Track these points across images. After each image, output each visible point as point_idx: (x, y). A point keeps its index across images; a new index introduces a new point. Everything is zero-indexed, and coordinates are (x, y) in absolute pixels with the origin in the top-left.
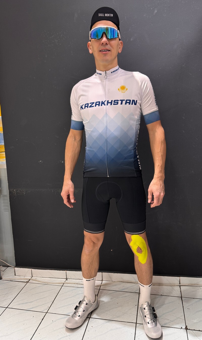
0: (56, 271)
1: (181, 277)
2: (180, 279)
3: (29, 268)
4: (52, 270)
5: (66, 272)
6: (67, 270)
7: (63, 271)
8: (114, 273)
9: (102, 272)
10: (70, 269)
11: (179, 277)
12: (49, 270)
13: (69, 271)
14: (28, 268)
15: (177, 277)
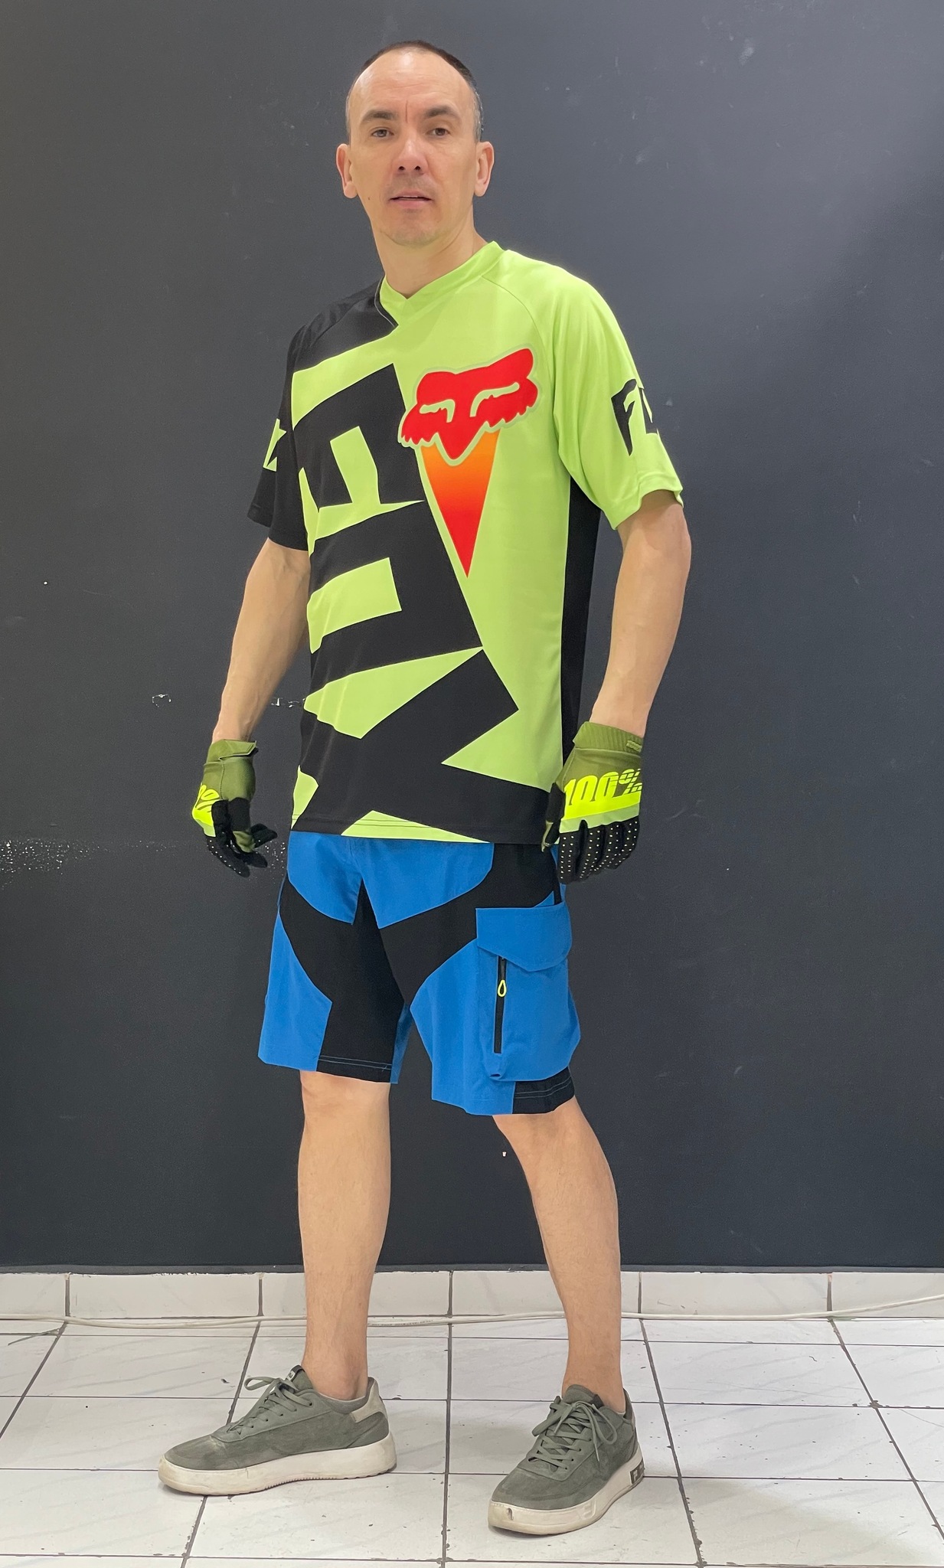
1: (834, 1273)
2: (829, 1285)
3: (56, 1273)
5: (260, 1281)
6: (264, 1271)
7: (247, 1275)
9: (449, 1270)
11: (825, 1275)
13: (274, 1274)
14: (49, 1272)
15: (818, 1275)
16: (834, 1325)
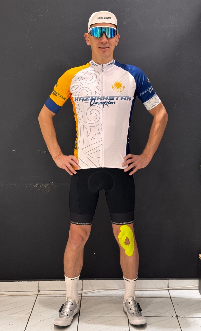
0: (27, 282)
1: (169, 280)
2: (168, 283)
4: (21, 281)
5: (39, 283)
6: (39, 281)
7: (35, 282)
8: (96, 280)
9: (82, 280)
10: (44, 279)
11: (167, 281)
12: (18, 281)
13: (42, 281)
15: (165, 280)
16: (169, 292)
